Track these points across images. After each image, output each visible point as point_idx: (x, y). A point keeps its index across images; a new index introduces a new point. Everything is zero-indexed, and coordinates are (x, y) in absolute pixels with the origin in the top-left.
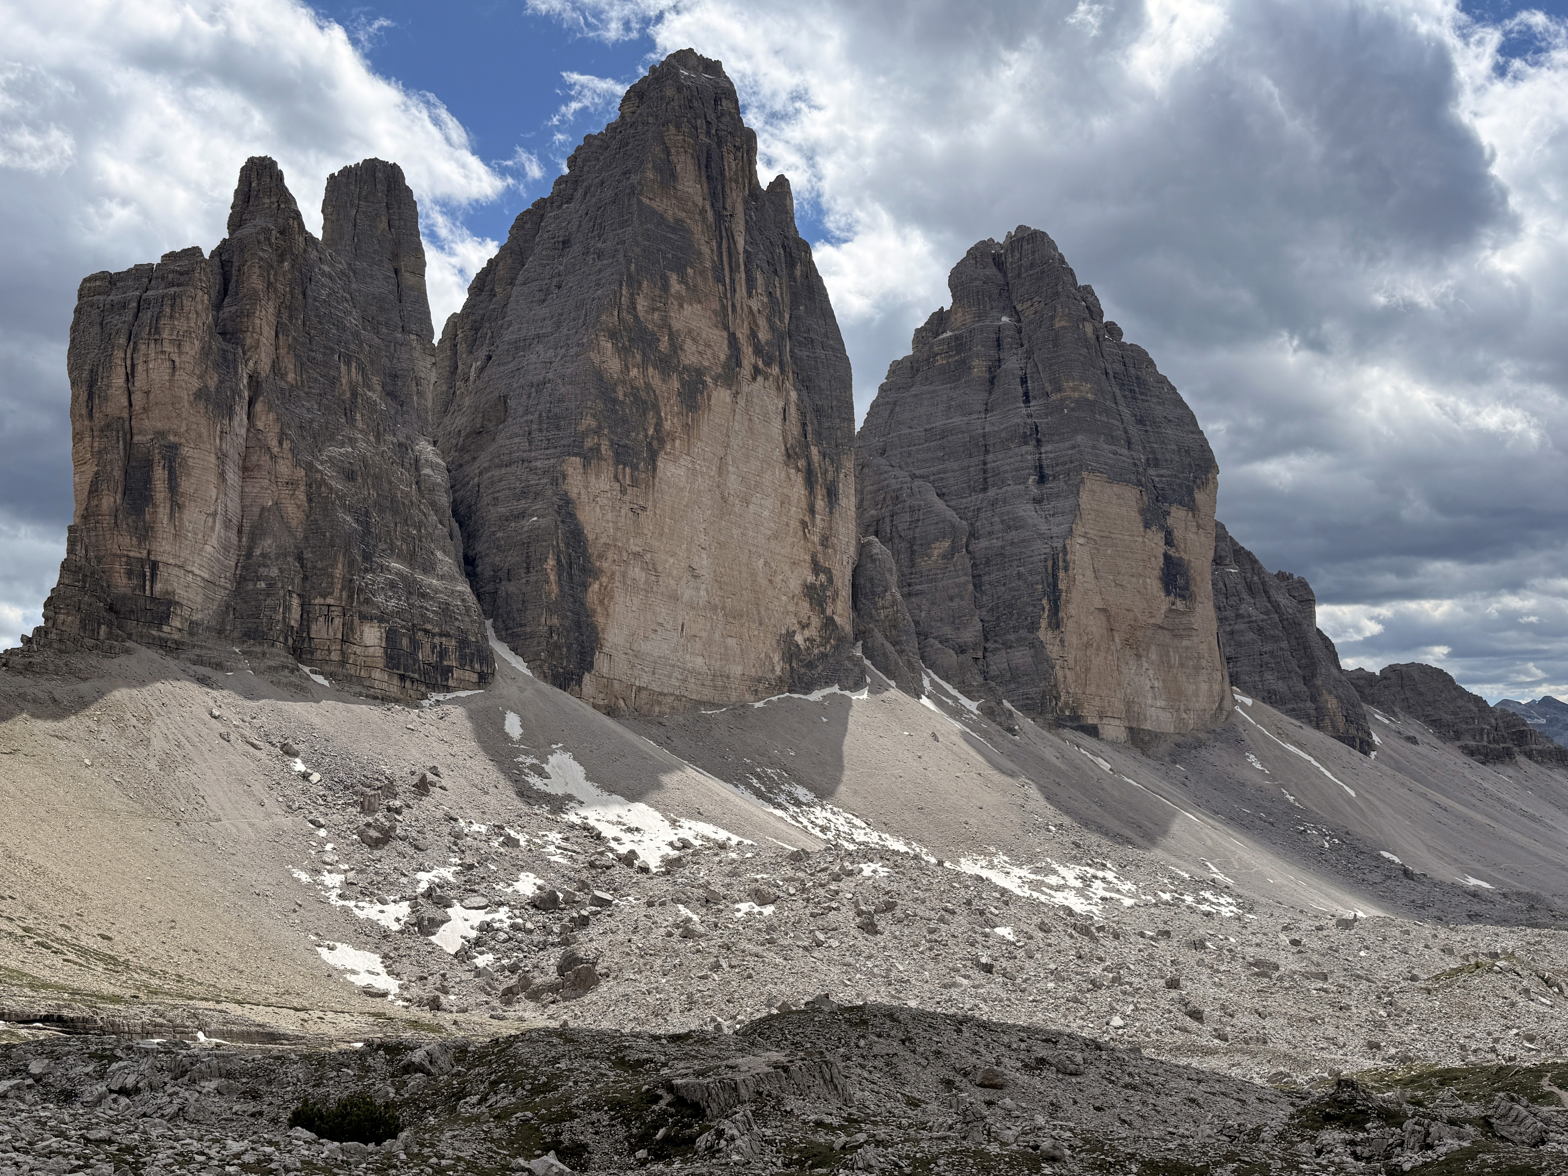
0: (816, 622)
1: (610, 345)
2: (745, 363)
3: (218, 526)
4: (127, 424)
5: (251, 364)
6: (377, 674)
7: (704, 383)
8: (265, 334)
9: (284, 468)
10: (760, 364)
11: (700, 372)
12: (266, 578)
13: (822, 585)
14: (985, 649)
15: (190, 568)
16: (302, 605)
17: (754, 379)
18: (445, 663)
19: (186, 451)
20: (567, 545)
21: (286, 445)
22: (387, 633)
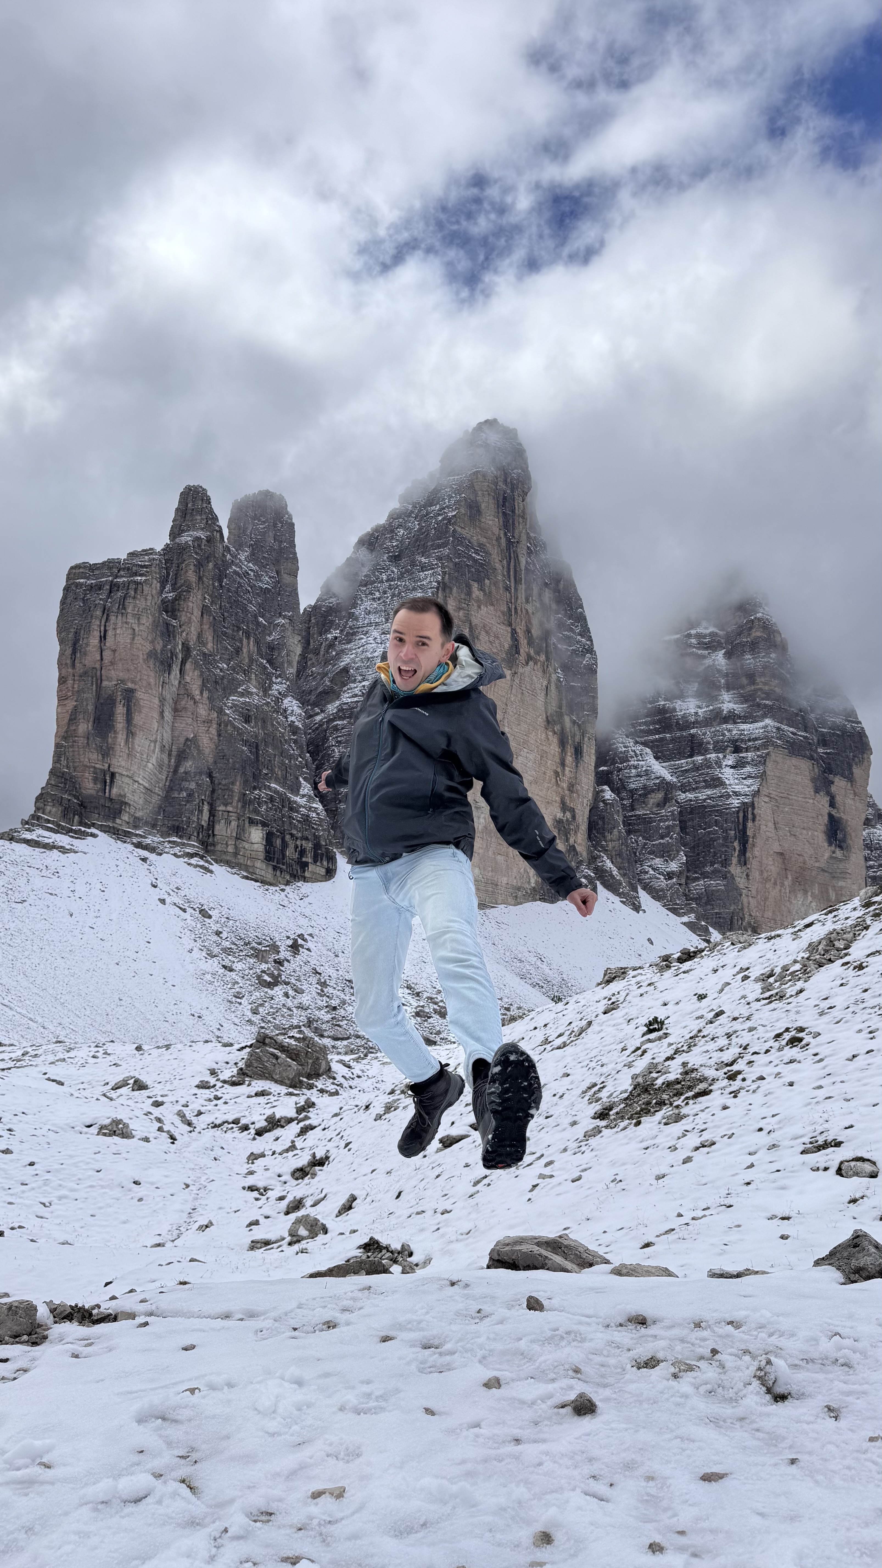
2: (522, 651)
3: (157, 750)
4: (99, 673)
6: (258, 864)
8: (195, 614)
9: (203, 711)
10: (532, 652)
12: (186, 789)
13: (567, 820)
14: (688, 878)
17: (527, 663)
18: (304, 859)
19: (139, 695)
21: (206, 694)
22: (267, 834)
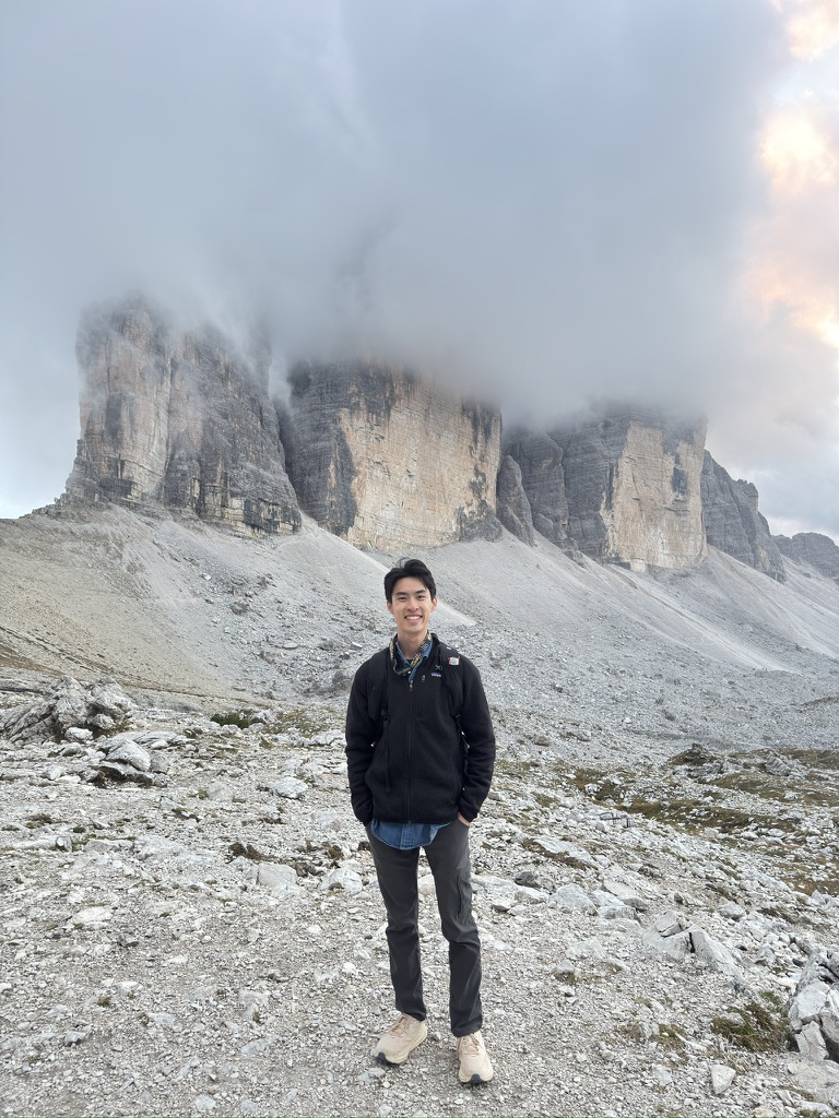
0: (476, 502)
3: (156, 442)
4: (107, 385)
5: (172, 353)
6: (240, 524)
9: (190, 411)
12: (181, 471)
13: (480, 482)
14: (569, 520)
15: (141, 464)
16: (201, 486)
18: (275, 519)
19: (138, 401)
20: (341, 457)
21: (191, 398)
22: (245, 502)
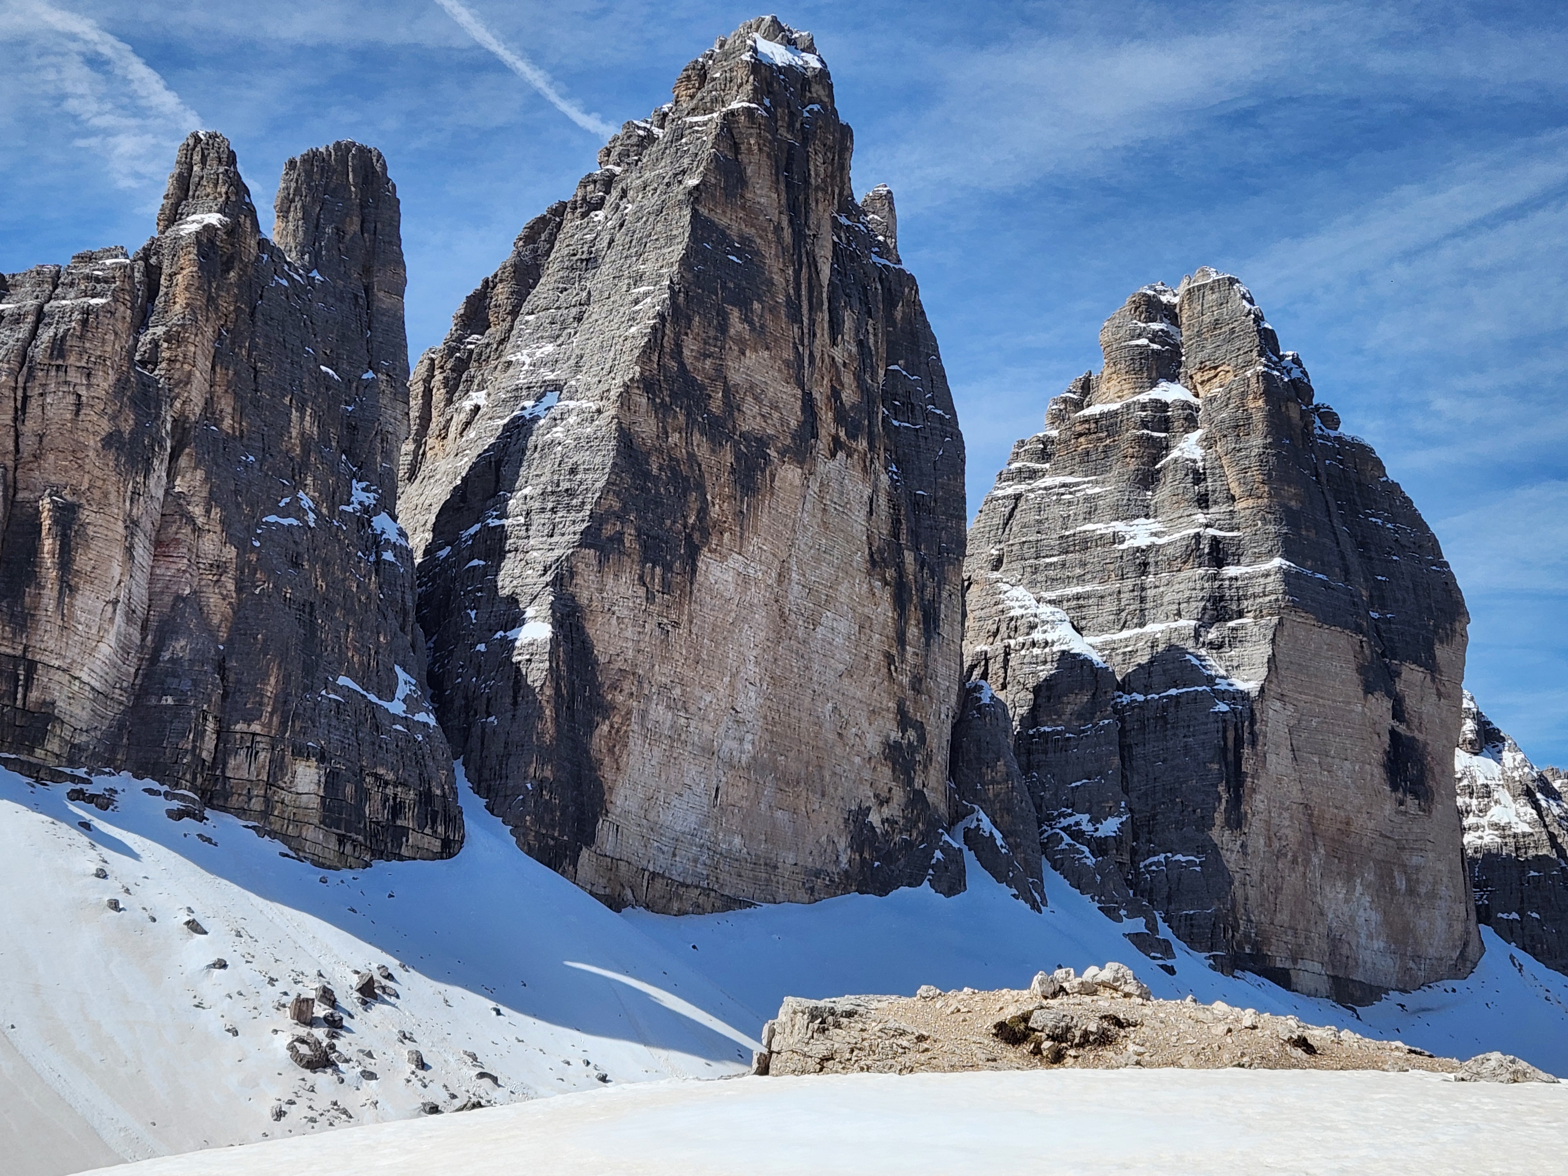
0: (899, 795)
1: (644, 401)
2: (823, 432)
3: (119, 619)
4: (10, 475)
5: (178, 404)
6: (309, 832)
7: (766, 457)
8: (199, 364)
9: (209, 545)
10: (842, 434)
11: (762, 442)
12: (174, 692)
13: (910, 744)
14: (1134, 851)
15: (77, 674)
16: (218, 733)
17: (833, 455)
18: (399, 823)
19: (87, 515)
20: (570, 670)
21: (216, 513)
22: (328, 775)
